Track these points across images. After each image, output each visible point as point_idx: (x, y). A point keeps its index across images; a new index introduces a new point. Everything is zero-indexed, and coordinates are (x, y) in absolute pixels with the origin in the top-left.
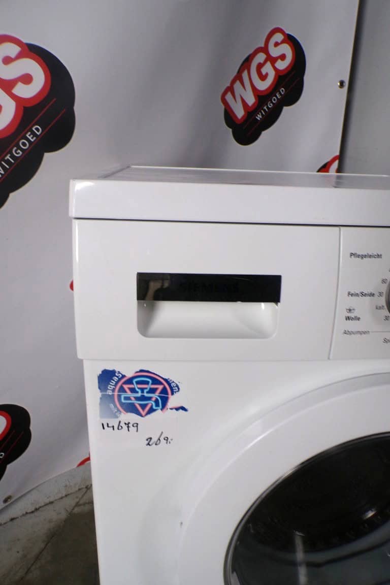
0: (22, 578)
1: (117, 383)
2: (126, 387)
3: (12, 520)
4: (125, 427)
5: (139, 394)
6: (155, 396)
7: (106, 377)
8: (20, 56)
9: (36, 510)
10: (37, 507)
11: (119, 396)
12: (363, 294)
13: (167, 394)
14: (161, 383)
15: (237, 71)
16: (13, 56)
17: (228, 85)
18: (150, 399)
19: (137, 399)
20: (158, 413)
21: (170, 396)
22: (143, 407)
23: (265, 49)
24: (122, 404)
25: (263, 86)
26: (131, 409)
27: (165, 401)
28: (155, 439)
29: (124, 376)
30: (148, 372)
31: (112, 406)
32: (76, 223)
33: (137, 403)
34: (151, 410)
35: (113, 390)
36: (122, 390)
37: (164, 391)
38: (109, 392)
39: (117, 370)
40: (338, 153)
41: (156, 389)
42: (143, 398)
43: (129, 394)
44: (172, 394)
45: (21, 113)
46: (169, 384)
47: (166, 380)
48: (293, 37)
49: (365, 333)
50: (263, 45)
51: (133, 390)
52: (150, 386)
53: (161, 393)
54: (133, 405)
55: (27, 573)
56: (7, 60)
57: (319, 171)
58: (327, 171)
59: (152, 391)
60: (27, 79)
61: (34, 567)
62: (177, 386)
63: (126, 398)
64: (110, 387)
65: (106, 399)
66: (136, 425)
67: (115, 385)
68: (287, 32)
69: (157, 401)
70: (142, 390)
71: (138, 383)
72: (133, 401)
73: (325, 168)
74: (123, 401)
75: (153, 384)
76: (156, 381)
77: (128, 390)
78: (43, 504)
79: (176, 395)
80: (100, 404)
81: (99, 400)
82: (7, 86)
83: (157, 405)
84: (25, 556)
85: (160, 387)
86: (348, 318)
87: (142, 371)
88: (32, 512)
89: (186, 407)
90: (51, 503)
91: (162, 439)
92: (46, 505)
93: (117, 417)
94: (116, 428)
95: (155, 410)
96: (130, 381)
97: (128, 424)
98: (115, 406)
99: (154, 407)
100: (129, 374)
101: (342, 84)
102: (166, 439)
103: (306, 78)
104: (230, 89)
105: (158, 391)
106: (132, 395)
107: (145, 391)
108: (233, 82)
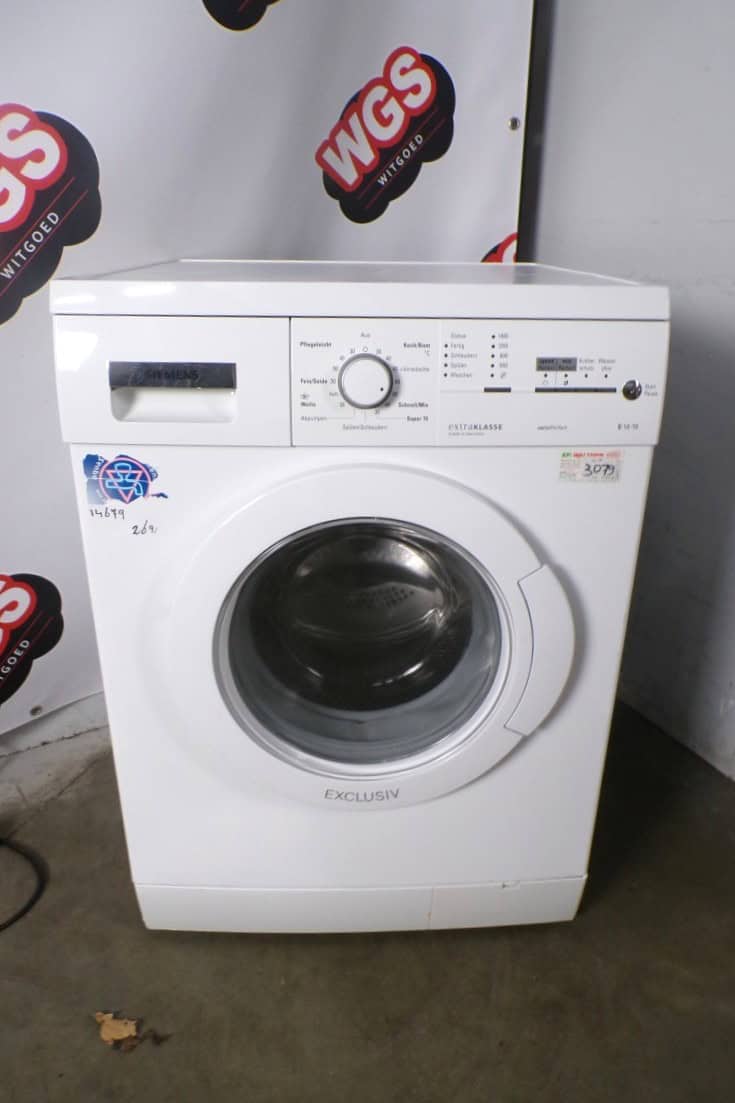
0: (52, 799)
1: (101, 467)
2: (109, 472)
3: (44, 744)
4: (112, 514)
5: (121, 480)
6: (136, 481)
7: (91, 461)
8: (28, 128)
9: (76, 735)
10: (77, 732)
11: (104, 482)
12: (315, 381)
13: (146, 479)
14: (140, 469)
15: (339, 116)
16: (20, 128)
17: (326, 137)
18: (131, 484)
19: (120, 484)
20: (141, 500)
21: (150, 482)
22: (127, 492)
23: (385, 81)
24: (106, 489)
25: (386, 134)
26: (115, 495)
27: (146, 486)
28: (140, 528)
29: (106, 462)
30: (127, 457)
31: (98, 491)
32: (56, 319)
33: (121, 489)
34: (134, 497)
35: (98, 476)
36: (105, 475)
37: (143, 477)
38: (95, 478)
39: (100, 455)
40: (515, 230)
41: (136, 475)
42: (125, 484)
43: (112, 479)
44: (152, 479)
45: (32, 199)
46: (148, 470)
47: (144, 466)
48: (432, 59)
49: (322, 419)
50: (380, 74)
51: (115, 476)
52: (130, 472)
53: (141, 478)
54: (116, 491)
55: (60, 794)
56: (14, 135)
57: (485, 260)
58: (499, 259)
59: (133, 476)
60: (38, 156)
61: (69, 789)
62: (155, 472)
63: (111, 484)
64: (95, 472)
65: (92, 484)
66: (122, 512)
67: (99, 470)
68: (420, 52)
69: (138, 487)
70: (124, 475)
71: (119, 468)
72: (117, 487)
73: (495, 254)
74: (108, 486)
75: (133, 469)
76: (135, 467)
77: (111, 476)
78: (85, 730)
79: (155, 481)
80: (88, 489)
81: (86, 486)
82: (15, 166)
83: (139, 491)
84: (57, 780)
85: (140, 473)
86: (303, 404)
87: (121, 456)
88: (70, 738)
89: (166, 494)
90: (96, 729)
91: (147, 527)
92: (89, 731)
93: (103, 503)
94: (104, 514)
95: (137, 497)
96: (111, 466)
97: (114, 511)
98: (101, 491)
99: (137, 494)
100: (111, 460)
101: (514, 123)
102: (152, 528)
103: (456, 117)
104: (331, 143)
105: (139, 476)
106: (115, 481)
107: (127, 476)
108: (334, 133)
